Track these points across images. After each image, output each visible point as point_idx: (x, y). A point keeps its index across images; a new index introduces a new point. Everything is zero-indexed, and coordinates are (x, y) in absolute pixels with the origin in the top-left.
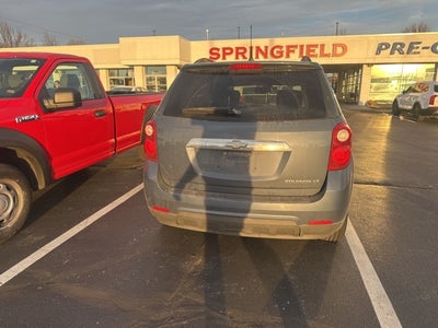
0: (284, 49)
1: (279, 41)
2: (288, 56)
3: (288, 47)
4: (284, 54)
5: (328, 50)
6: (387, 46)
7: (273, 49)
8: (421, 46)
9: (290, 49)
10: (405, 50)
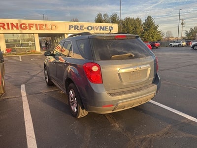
0: (27, 25)
1: (23, 21)
2: (30, 29)
3: (29, 24)
4: (28, 27)
5: (49, 27)
6: (73, 27)
7: (21, 25)
8: (84, 27)
9: (31, 26)
10: (79, 28)
